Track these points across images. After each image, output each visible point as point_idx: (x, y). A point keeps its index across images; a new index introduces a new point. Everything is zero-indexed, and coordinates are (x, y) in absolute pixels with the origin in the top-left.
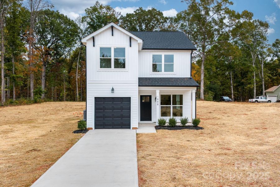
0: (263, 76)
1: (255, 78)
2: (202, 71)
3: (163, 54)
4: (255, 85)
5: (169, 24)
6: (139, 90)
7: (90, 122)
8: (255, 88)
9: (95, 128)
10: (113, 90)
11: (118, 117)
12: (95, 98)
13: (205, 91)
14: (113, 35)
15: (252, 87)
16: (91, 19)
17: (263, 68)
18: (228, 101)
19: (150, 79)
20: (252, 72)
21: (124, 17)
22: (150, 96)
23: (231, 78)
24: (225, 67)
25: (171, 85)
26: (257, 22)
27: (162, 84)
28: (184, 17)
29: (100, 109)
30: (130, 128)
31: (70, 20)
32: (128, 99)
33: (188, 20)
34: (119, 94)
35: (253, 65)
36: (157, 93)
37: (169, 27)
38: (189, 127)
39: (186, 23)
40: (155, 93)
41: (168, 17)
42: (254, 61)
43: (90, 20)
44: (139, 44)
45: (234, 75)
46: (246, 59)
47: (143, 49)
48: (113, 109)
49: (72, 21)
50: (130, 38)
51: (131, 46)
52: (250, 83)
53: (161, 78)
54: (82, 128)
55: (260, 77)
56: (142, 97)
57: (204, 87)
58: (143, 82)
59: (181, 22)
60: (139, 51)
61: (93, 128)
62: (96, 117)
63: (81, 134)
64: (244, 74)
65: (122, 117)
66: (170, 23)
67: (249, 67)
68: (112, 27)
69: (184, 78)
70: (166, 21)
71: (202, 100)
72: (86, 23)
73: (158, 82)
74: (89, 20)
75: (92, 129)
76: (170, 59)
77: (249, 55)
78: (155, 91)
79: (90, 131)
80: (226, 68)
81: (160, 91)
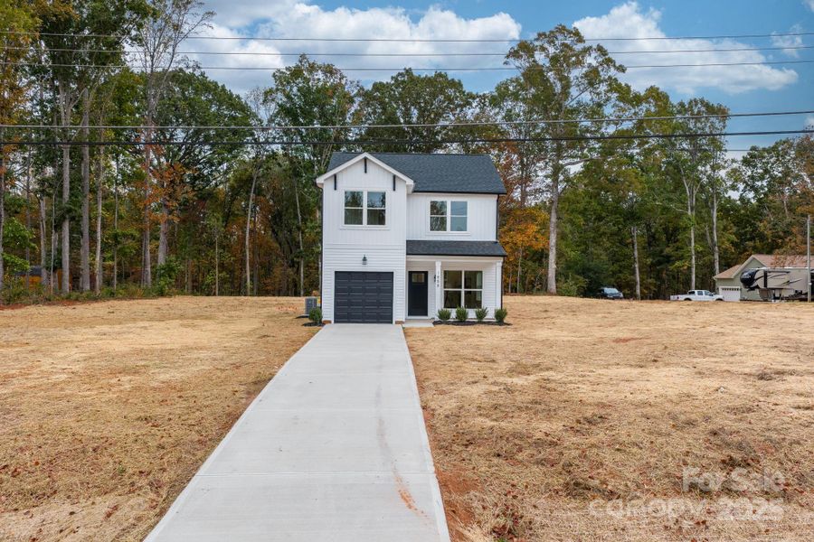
0: (716, 239)
1: (693, 244)
2: (552, 225)
3: (448, 200)
4: (693, 261)
5: (478, 110)
6: (407, 262)
7: (328, 311)
8: (694, 270)
9: (335, 322)
10: (365, 259)
11: (372, 304)
12: (336, 272)
13: (558, 274)
14: (366, 172)
15: (685, 268)
16: (288, 97)
17: (715, 220)
18: (615, 298)
19: (425, 242)
20: (686, 229)
21: (367, 92)
22: (426, 273)
23: (633, 245)
24: (618, 216)
25: (460, 253)
26: (699, 106)
27: (445, 252)
28: (513, 94)
29: (344, 291)
30: (392, 323)
31: (232, 95)
32: (390, 275)
33: (524, 100)
34: (374, 266)
35: (689, 213)
36: (437, 267)
37: (477, 117)
38: (489, 323)
39: (520, 108)
40: (434, 268)
41: (474, 93)
42: (691, 202)
43: (284, 99)
44: (407, 186)
45: (649, 237)
46: (672, 196)
47: (415, 191)
48: (365, 291)
49: (238, 97)
50: (394, 177)
51: (394, 190)
52: (681, 258)
53: (444, 242)
54: (315, 319)
55: (709, 241)
56: (410, 274)
57: (557, 264)
58: (414, 247)
59: (508, 104)
60: (408, 195)
61: (332, 320)
62: (337, 304)
63: (316, 328)
64: (673, 233)
65: (379, 304)
66: (480, 108)
67: (679, 216)
68: (365, 159)
69: (484, 243)
70: (469, 104)
71: (551, 294)
72: (273, 106)
73: (439, 248)
74: (280, 98)
75: (330, 322)
76: (461, 210)
77: (678, 186)
78: (434, 263)
79: (326, 325)
80: (622, 219)
81: (442, 263)
